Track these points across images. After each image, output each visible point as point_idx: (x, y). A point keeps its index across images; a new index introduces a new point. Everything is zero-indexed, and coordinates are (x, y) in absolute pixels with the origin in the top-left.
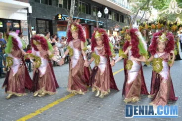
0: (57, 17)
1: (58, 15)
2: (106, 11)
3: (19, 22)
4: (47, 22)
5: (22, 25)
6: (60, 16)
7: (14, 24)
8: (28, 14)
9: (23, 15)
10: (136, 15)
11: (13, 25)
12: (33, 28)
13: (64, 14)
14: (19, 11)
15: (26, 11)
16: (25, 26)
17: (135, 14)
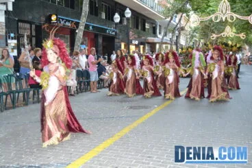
0: (49, 19)
2: (128, 13)
4: (33, 26)
6: (54, 18)
8: (7, 12)
10: (170, 21)
12: (12, 35)
13: (61, 15)
15: (3, 8)
16: (1, 31)
17: (168, 19)
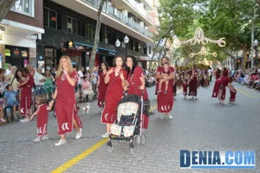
0: (67, 45)
1: (68, 42)
2: (127, 40)
3: (27, 49)
4: (55, 51)
5: (31, 53)
6: (71, 44)
7: (22, 52)
8: (38, 41)
9: (32, 41)
11: (20, 54)
12: (41, 57)
14: (28, 37)
15: (35, 37)
16: (33, 55)
